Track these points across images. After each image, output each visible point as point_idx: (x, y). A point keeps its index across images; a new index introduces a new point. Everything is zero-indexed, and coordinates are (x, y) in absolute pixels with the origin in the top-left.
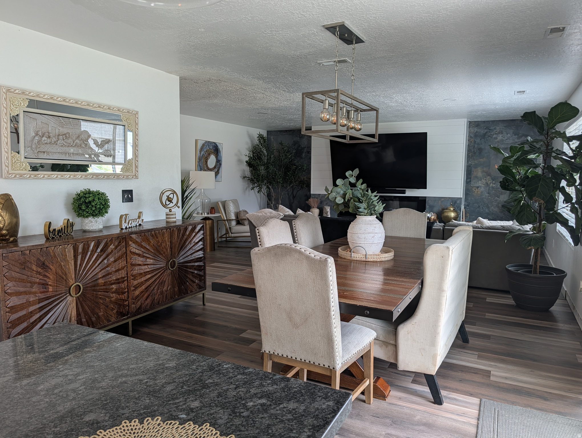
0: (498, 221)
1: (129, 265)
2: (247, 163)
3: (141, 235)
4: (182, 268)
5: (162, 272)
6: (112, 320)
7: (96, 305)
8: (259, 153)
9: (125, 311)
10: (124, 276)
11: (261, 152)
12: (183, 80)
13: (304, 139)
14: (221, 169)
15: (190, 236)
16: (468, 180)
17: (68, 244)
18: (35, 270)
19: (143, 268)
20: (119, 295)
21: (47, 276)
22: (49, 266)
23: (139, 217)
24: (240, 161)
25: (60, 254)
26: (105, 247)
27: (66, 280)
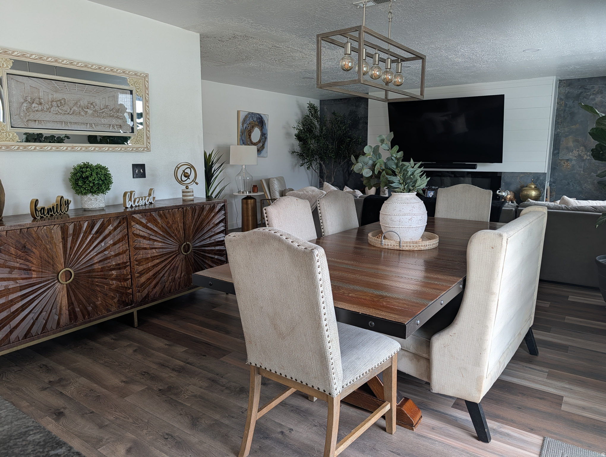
0: (589, 201)
1: (132, 249)
2: (296, 137)
3: (146, 215)
4: (199, 252)
5: (173, 257)
6: (113, 310)
7: (92, 293)
8: (309, 124)
9: (128, 300)
10: (126, 261)
11: (311, 123)
12: (204, 39)
13: (361, 108)
14: (266, 143)
15: (208, 217)
16: (556, 152)
17: (55, 225)
18: (13, 253)
19: (149, 253)
20: (120, 282)
21: (29, 261)
22: (31, 249)
23: (150, 195)
24: (288, 134)
25: (45, 236)
26: (101, 228)
27: (53, 265)
